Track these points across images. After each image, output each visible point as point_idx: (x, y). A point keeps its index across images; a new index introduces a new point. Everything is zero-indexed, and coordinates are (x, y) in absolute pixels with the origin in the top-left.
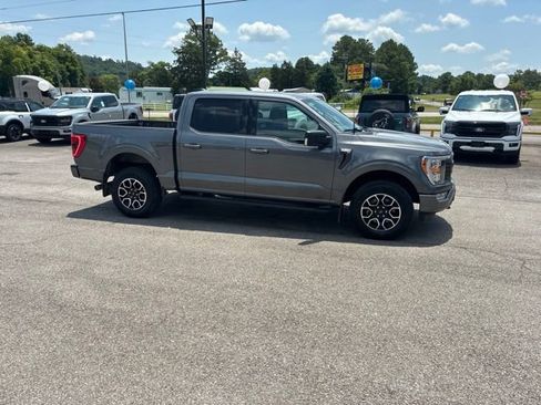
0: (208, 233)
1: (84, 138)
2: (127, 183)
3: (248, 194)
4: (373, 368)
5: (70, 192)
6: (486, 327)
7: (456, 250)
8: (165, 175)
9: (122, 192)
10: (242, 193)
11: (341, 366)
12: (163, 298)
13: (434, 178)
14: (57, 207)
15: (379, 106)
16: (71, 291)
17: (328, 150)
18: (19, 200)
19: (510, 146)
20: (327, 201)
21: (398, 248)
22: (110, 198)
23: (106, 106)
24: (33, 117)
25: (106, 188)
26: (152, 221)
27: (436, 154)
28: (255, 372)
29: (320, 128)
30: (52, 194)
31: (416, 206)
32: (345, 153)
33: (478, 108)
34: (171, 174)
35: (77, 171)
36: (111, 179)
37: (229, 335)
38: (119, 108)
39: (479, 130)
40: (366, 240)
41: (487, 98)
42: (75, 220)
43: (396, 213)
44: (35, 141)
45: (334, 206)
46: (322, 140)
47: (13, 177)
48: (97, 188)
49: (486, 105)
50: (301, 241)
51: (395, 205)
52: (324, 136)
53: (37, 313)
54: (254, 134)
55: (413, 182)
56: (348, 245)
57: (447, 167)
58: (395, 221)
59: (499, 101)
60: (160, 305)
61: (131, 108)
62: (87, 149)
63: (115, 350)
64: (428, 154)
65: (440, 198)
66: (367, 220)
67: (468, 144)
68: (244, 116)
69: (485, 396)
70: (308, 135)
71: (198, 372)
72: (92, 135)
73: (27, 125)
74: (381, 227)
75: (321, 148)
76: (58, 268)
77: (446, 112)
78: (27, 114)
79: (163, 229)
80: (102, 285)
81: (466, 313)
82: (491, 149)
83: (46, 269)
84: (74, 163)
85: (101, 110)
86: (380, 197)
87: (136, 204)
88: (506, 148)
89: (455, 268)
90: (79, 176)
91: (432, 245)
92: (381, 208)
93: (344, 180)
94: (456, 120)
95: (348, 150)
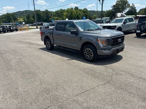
2: (47, 42)
13: (102, 45)
43: (92, 54)
52: (76, 32)
55: (95, 46)
57: (109, 41)
65: (106, 51)
66: (86, 56)
70: (71, 32)
79: (49, 53)
84: (41, 38)
86: (88, 49)
92: (89, 53)
95: (81, 36)
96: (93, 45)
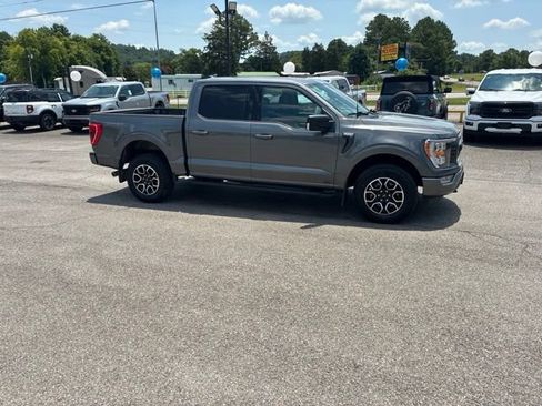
0: (215, 217)
1: (101, 127)
2: (141, 169)
3: (254, 179)
4: (344, 344)
5: (94, 179)
6: (468, 308)
7: (459, 234)
8: (176, 162)
9: (137, 178)
10: (249, 179)
11: (314, 342)
12: (162, 277)
13: (437, 161)
14: (79, 193)
15: (403, 88)
16: (77, 271)
17: (330, 135)
18: (46, 186)
19: (539, 127)
20: (331, 185)
21: (399, 232)
22: (125, 184)
23: (133, 95)
24: (65, 107)
25: (122, 175)
26: (164, 205)
27: (440, 137)
28: (231, 345)
29: (323, 112)
30: (77, 181)
31: (420, 190)
32: (347, 138)
33: (509, 88)
34: (182, 160)
35: (96, 159)
36: (126, 166)
37: (215, 311)
38: (145, 96)
39: (505, 110)
40: (369, 224)
41: (518, 77)
42: (93, 205)
43: (399, 197)
44: (68, 130)
45: (338, 190)
46: (325, 125)
47: (43, 165)
48: (114, 174)
49: (517, 85)
50: (303, 225)
51: (398, 189)
52: (326, 120)
53: (45, 289)
54: (259, 120)
55: (416, 165)
56: (349, 229)
57: (453, 150)
58: (398, 204)
59: (531, 80)
60: (157, 283)
61: (158, 96)
62: (103, 138)
63: (108, 324)
64: (432, 137)
65: (445, 182)
66: (370, 204)
67: (493, 126)
68: (250, 103)
69: (449, 374)
70: (310, 120)
71: (180, 344)
72: (108, 124)
73: (59, 115)
74: (384, 211)
75: (323, 133)
76: (70, 249)
77: (472, 93)
78: (59, 104)
79: (173, 213)
80: (107, 265)
81: (451, 294)
82: (518, 130)
83: (60, 250)
84: (92, 151)
85: (129, 99)
86: (383, 181)
87: (150, 190)
88: (534, 129)
89: (452, 252)
90: (97, 163)
91: (436, 229)
92: (384, 193)
93: (347, 164)
94: (482, 101)
95: (351, 134)
96: (407, 162)
